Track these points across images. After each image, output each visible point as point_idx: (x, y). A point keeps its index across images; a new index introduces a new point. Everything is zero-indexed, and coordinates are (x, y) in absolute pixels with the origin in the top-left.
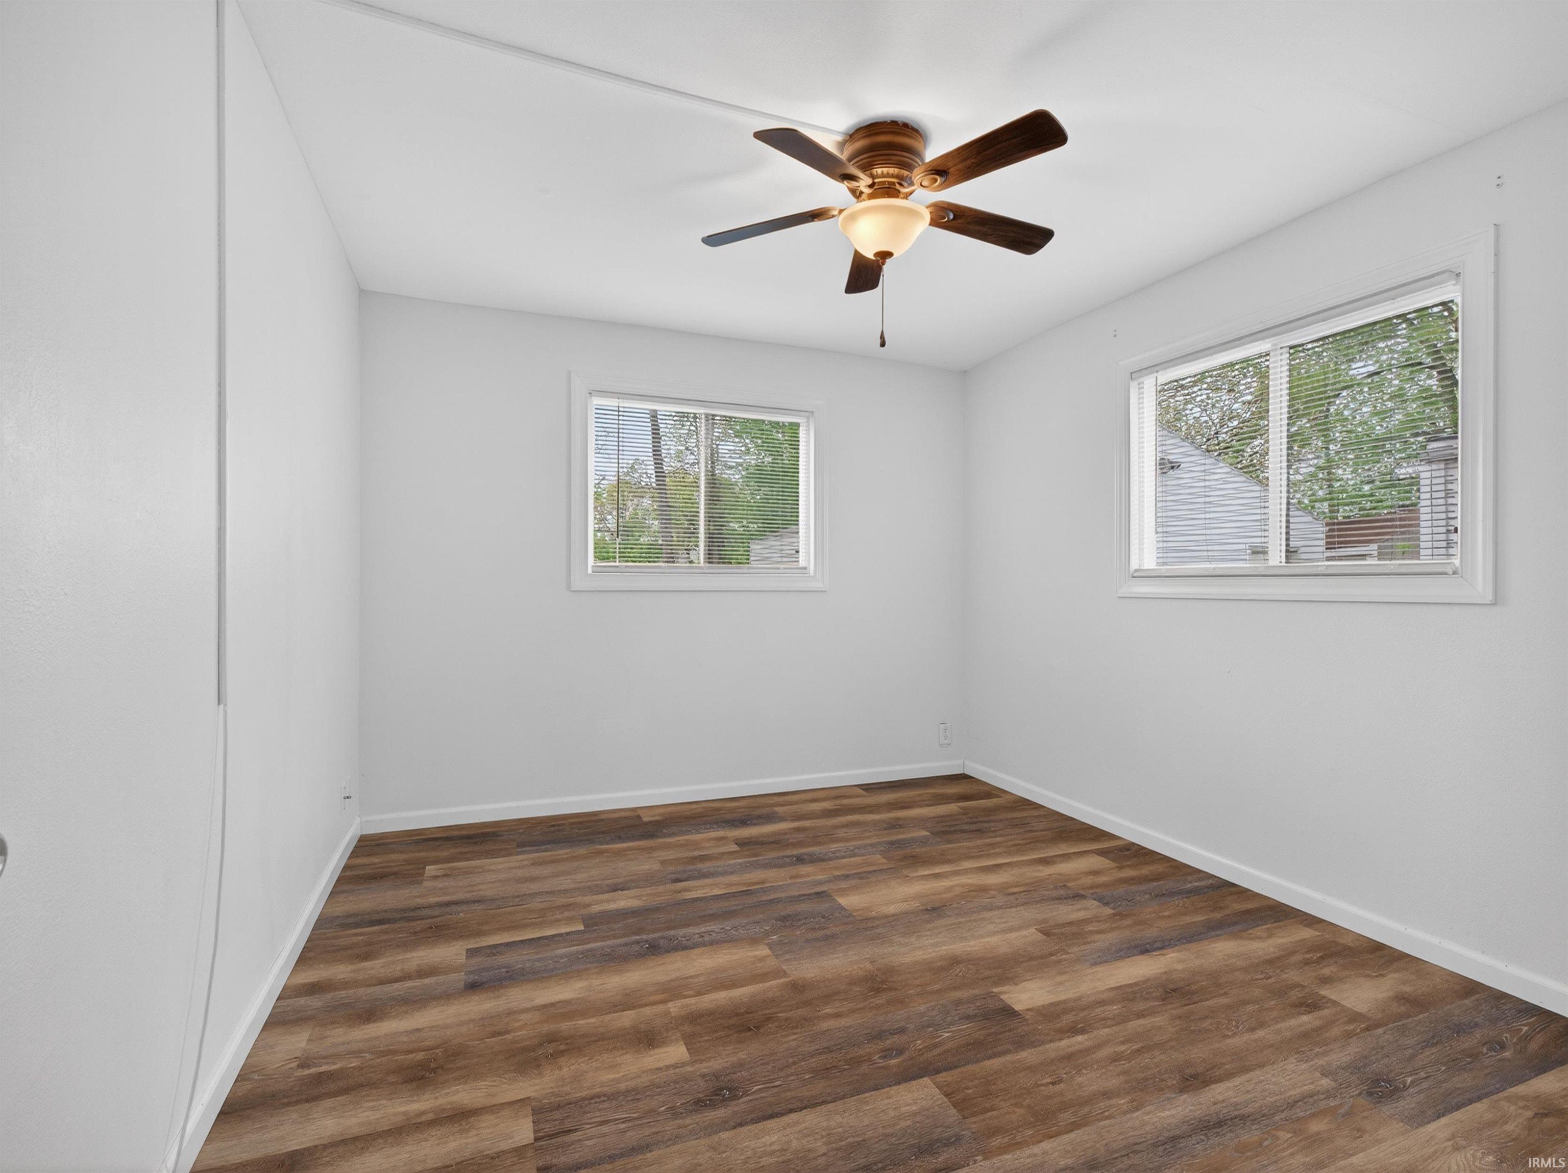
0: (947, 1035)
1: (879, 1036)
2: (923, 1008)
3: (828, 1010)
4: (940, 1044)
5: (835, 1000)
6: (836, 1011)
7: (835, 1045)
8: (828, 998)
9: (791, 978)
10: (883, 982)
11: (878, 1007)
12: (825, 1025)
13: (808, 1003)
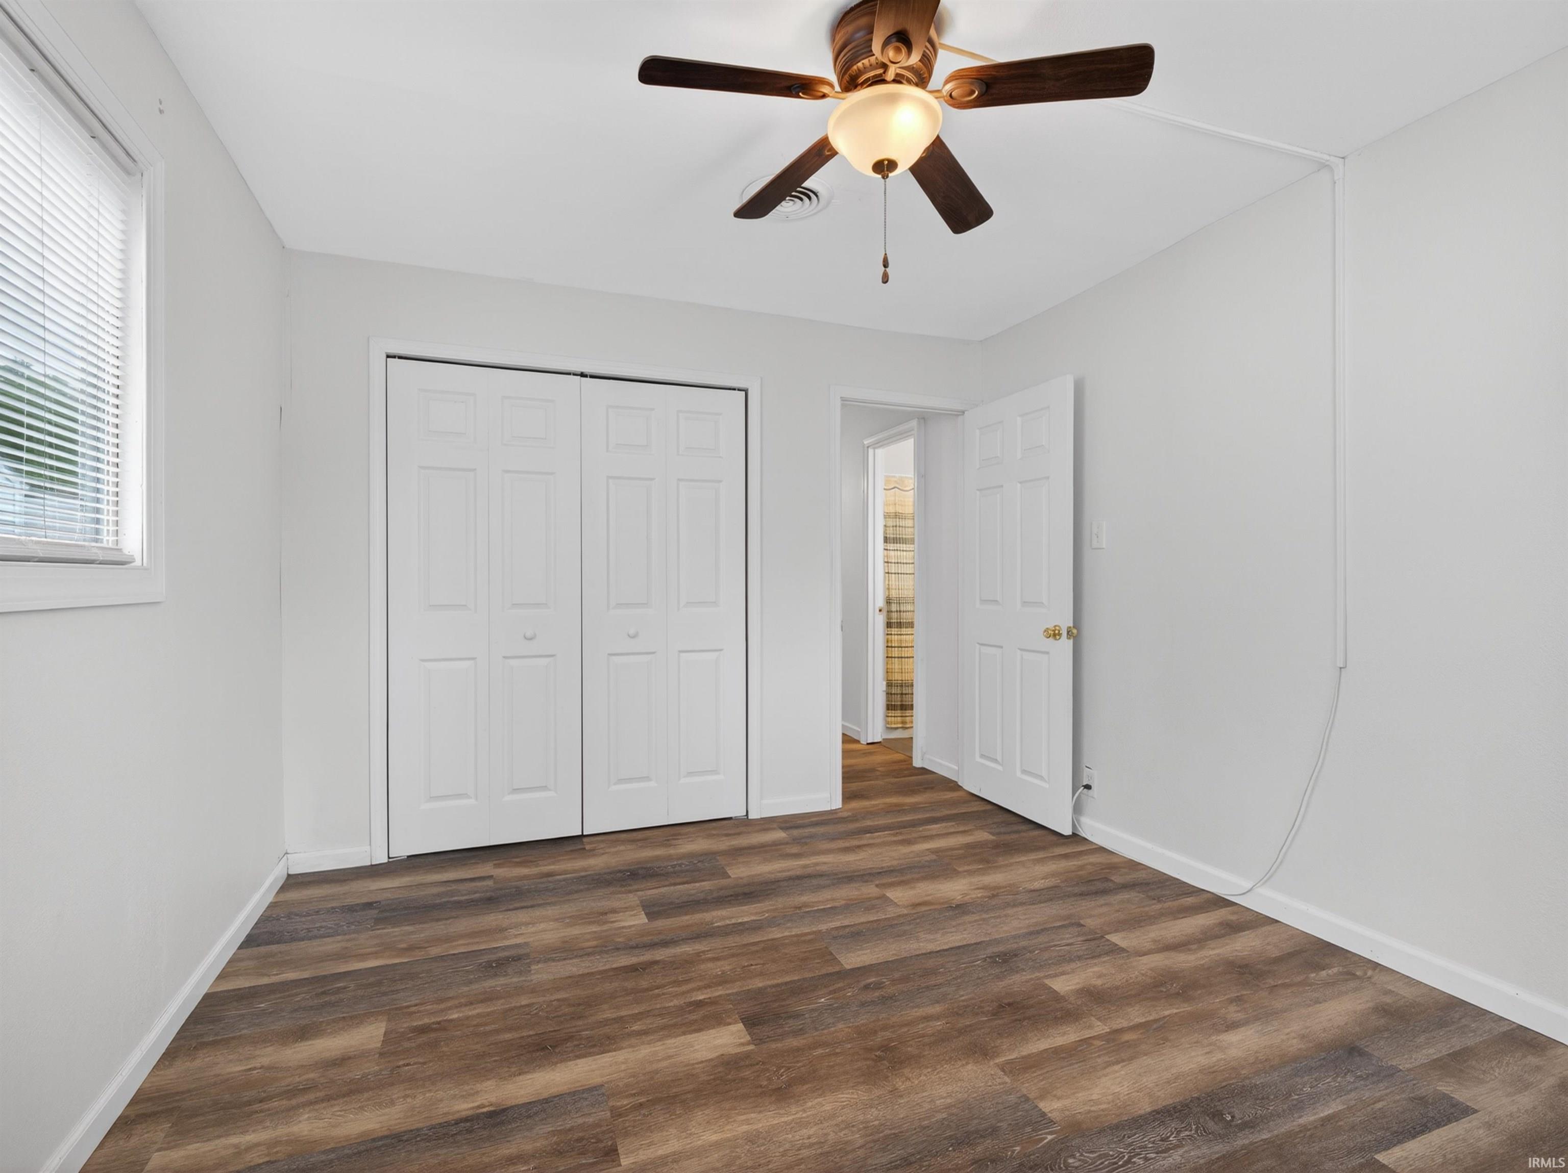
0: (823, 1000)
1: (885, 1000)
2: (840, 1026)
3: (939, 1024)
4: (830, 993)
5: (933, 1035)
6: (931, 1023)
7: (924, 992)
8: (941, 1038)
9: (992, 1063)
10: (880, 1059)
11: (885, 1028)
12: (937, 1009)
13: (962, 1031)
